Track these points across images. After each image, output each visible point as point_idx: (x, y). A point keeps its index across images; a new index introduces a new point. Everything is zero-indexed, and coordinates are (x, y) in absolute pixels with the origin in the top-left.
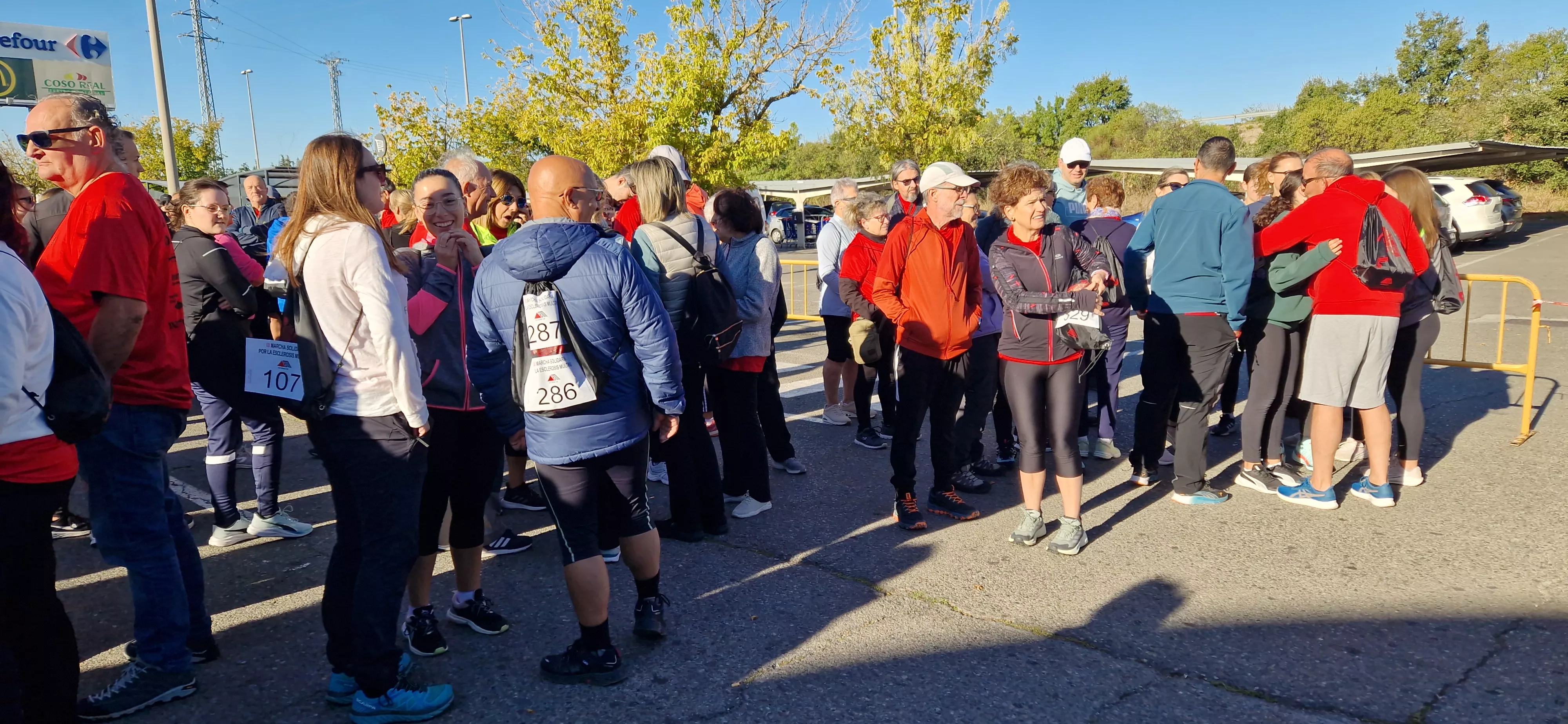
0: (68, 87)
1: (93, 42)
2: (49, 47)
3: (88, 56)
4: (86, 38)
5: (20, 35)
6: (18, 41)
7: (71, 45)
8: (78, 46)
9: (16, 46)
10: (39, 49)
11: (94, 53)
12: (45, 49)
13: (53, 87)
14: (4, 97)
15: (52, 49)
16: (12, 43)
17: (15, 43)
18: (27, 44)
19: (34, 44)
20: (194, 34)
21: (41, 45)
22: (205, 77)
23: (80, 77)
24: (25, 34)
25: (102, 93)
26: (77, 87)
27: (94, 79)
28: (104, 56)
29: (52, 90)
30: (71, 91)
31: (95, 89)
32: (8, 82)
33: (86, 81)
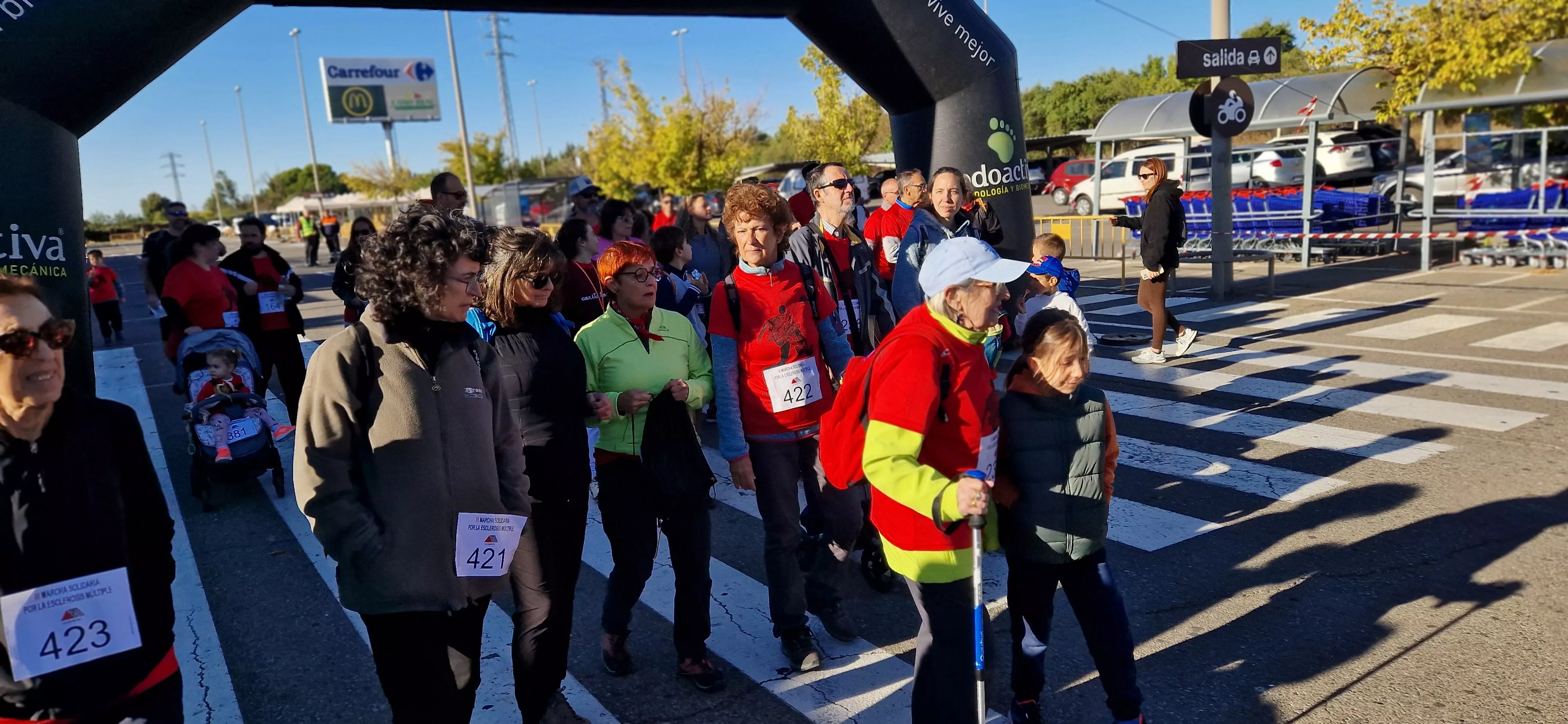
0: (408, 105)
1: (424, 67)
3: (421, 78)
4: (419, 66)
6: (374, 73)
7: (409, 72)
8: (414, 72)
9: (372, 76)
11: (425, 76)
13: (398, 105)
14: (365, 116)
15: (396, 76)
16: (369, 74)
18: (379, 73)
19: (384, 73)
20: (496, 52)
23: (417, 96)
24: (379, 66)
25: (431, 107)
26: (415, 104)
27: (426, 97)
28: (432, 78)
29: (398, 108)
30: (410, 108)
31: (427, 104)
32: (368, 103)
33: (420, 99)
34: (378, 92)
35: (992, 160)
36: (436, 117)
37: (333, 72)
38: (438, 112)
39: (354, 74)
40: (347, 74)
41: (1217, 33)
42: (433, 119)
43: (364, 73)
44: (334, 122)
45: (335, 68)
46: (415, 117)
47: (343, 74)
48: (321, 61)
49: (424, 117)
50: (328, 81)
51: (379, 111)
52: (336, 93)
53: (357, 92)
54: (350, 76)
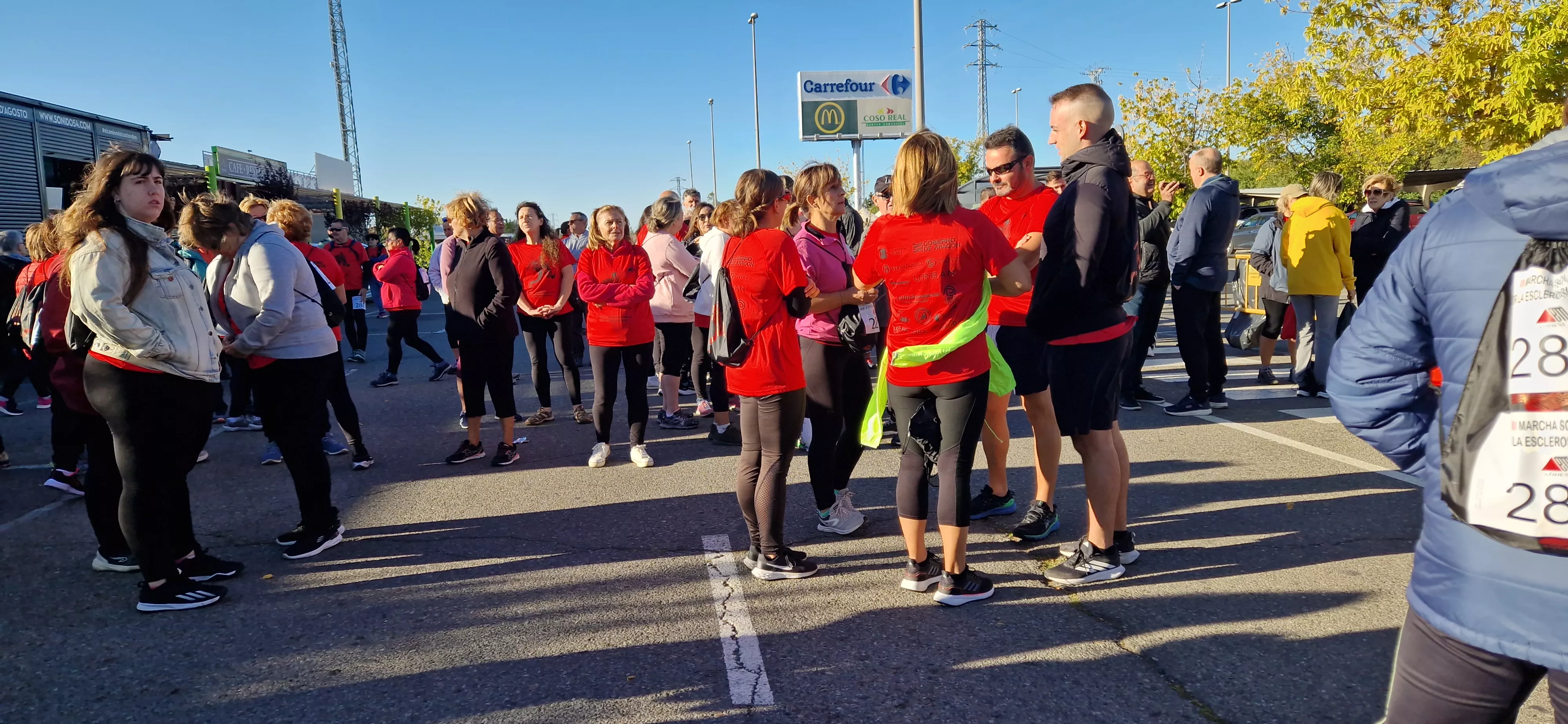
0: (880, 121)
1: (901, 80)
2: (868, 88)
3: (895, 92)
4: (895, 78)
5: (850, 80)
6: (849, 86)
7: (884, 85)
8: (889, 85)
9: (847, 91)
10: (862, 90)
11: (900, 89)
12: (866, 90)
13: (869, 122)
14: (835, 134)
15: (871, 90)
16: (844, 88)
17: (847, 88)
18: (854, 87)
19: (859, 87)
20: (979, 63)
21: (863, 88)
22: (983, 100)
23: (889, 111)
24: (854, 79)
25: (904, 123)
26: (886, 120)
27: (898, 112)
28: (907, 91)
29: (869, 125)
30: (882, 124)
31: (899, 120)
32: (839, 120)
33: (893, 114)
34: (850, 108)
37: (809, 87)
39: (829, 88)
40: (823, 89)
43: (839, 87)
44: (805, 140)
45: (812, 83)
46: (884, 135)
47: (818, 88)
48: (799, 74)
49: (895, 134)
50: (802, 97)
51: (850, 127)
52: (808, 109)
53: (830, 108)
54: (825, 91)
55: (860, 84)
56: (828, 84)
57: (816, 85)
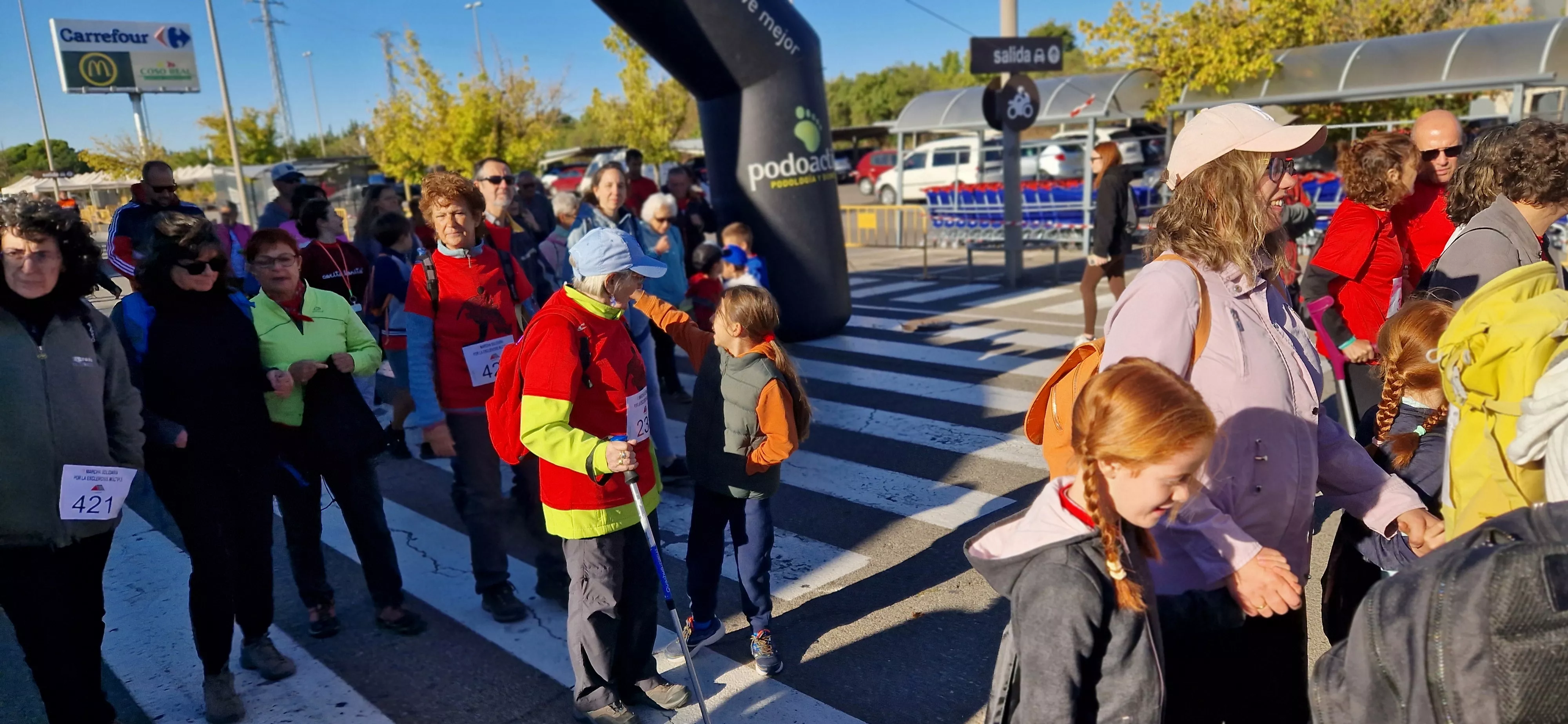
0: (160, 74)
1: (178, 33)
2: (141, 39)
3: (175, 45)
4: (172, 31)
5: (118, 31)
6: (117, 37)
7: (160, 37)
8: (166, 38)
9: (115, 41)
10: (133, 41)
11: (180, 43)
12: (139, 41)
13: (148, 74)
14: (109, 86)
15: (145, 42)
16: (111, 39)
17: (115, 38)
18: (124, 38)
19: (129, 38)
20: (264, 19)
21: (135, 39)
23: (170, 65)
24: (122, 31)
25: (189, 78)
26: (168, 74)
27: (182, 66)
28: (188, 44)
29: (147, 78)
30: (164, 78)
31: (183, 74)
32: (111, 71)
33: (175, 68)
34: (123, 59)
35: (799, 149)
36: (194, 89)
37: (67, 35)
38: (197, 84)
39: (92, 38)
40: (85, 38)
41: (1005, 31)
42: (190, 91)
43: (105, 37)
44: (71, 92)
45: (70, 31)
46: (168, 89)
47: (79, 37)
48: (52, 22)
49: (182, 89)
50: (61, 46)
51: (125, 80)
52: (71, 60)
53: (97, 59)
54: (89, 40)
55: (131, 36)
56: (91, 34)
57: (76, 34)
